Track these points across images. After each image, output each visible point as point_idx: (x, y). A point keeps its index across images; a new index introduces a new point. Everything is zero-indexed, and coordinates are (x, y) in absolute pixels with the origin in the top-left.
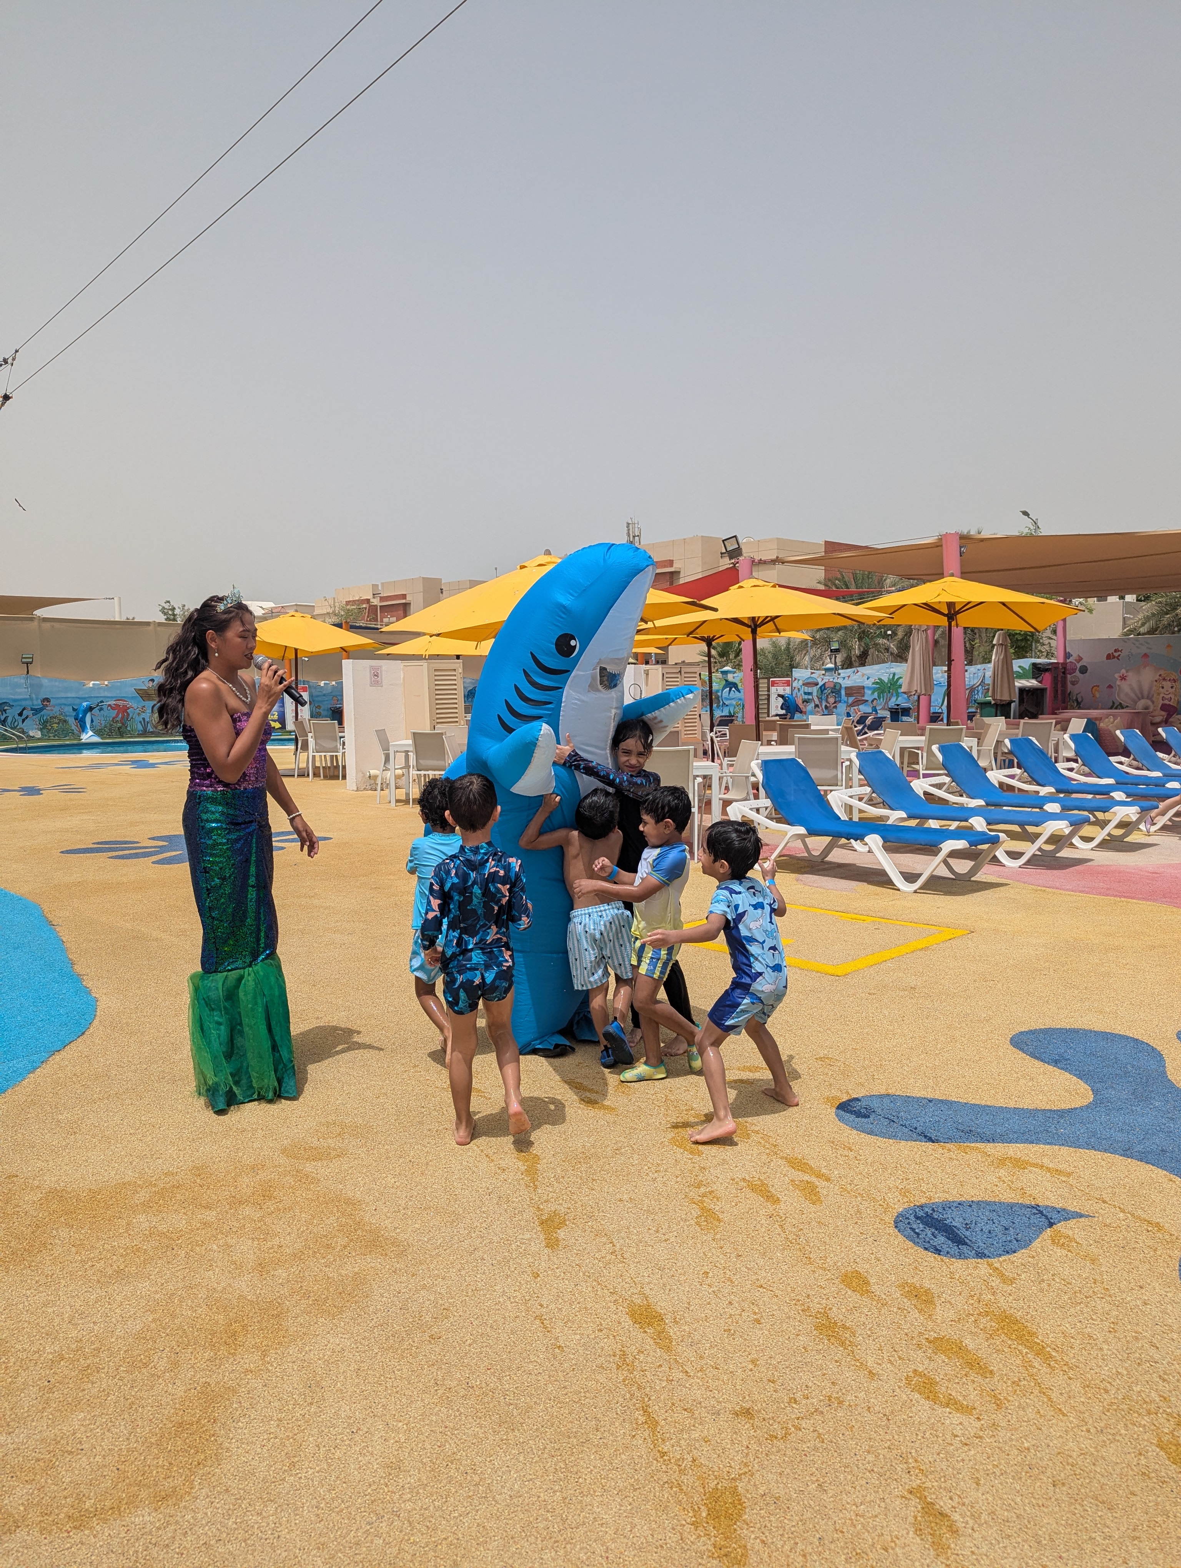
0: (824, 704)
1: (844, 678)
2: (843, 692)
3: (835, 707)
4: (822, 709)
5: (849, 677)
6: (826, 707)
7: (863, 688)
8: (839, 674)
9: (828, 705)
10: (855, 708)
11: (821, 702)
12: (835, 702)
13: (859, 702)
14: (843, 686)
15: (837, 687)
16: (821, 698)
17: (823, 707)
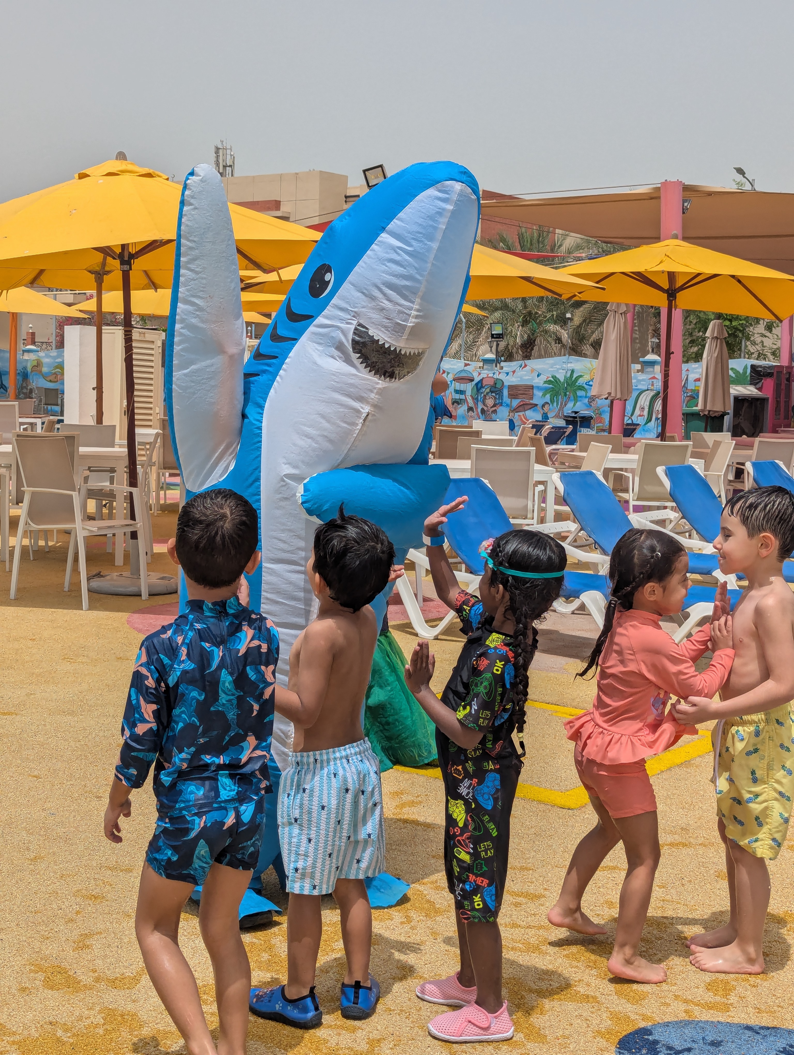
0: (480, 406)
1: (507, 374)
2: (505, 392)
3: (495, 412)
4: (478, 414)
5: (514, 372)
6: (483, 411)
7: (532, 387)
8: (502, 368)
9: (485, 408)
10: (521, 414)
11: (476, 404)
12: (494, 405)
13: (526, 407)
14: (506, 384)
15: (498, 386)
16: (477, 399)
17: (479, 410)
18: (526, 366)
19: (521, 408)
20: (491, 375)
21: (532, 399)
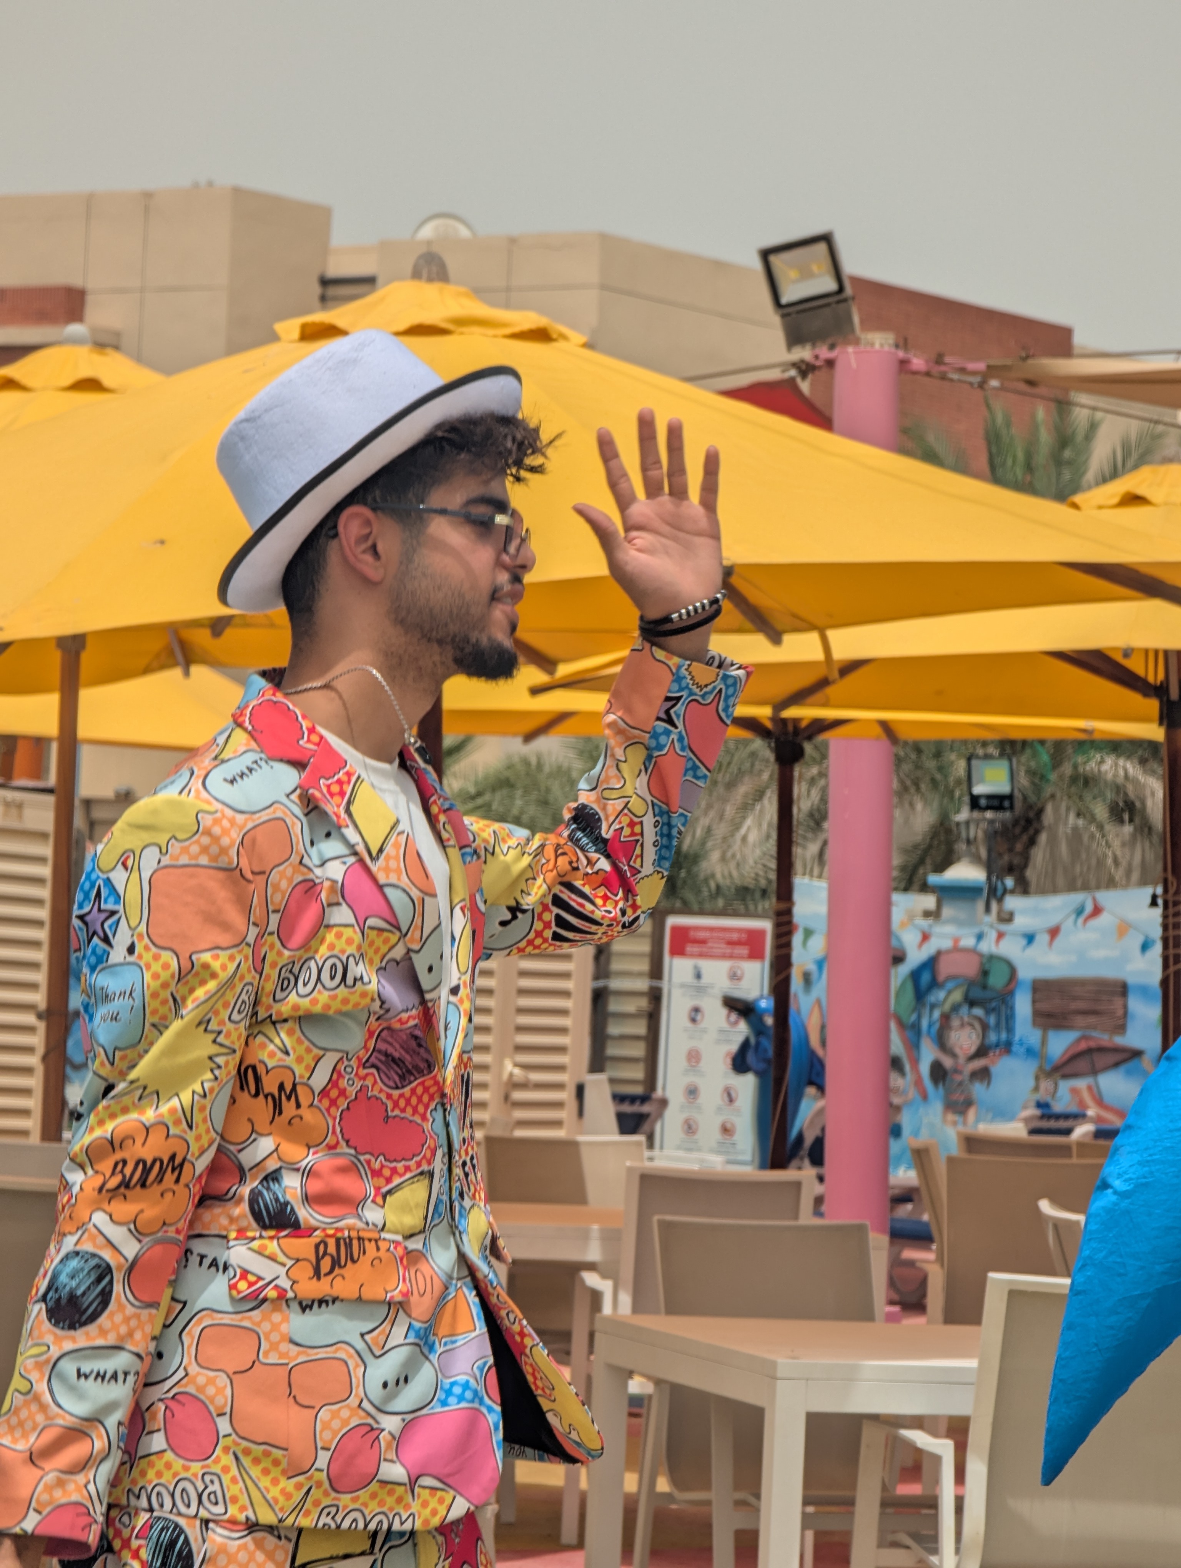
1: (1030, 938)
2: (1023, 1005)
5: (1054, 932)
7: (1117, 989)
10: (1081, 1084)
11: (913, 1046)
13: (1101, 1060)
14: (1025, 974)
15: (997, 980)
16: (916, 1028)
17: (925, 1068)
18: (1097, 911)
19: (1082, 1064)
20: (968, 941)
21: (1121, 1028)
